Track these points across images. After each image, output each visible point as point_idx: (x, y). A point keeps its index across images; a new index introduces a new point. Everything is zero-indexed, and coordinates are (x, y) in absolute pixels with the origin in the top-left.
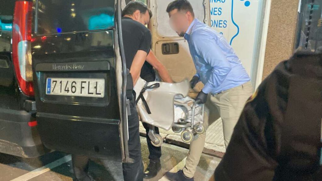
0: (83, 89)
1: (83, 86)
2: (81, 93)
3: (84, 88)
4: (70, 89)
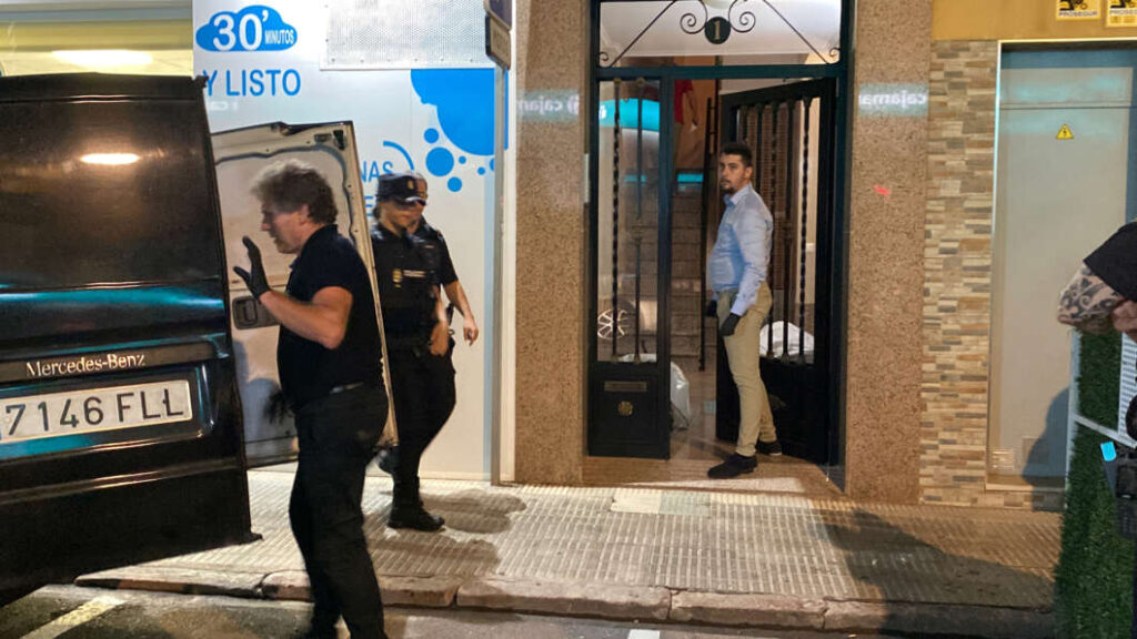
0: (124, 411)
1: (124, 405)
2: (121, 420)
4: (81, 417)
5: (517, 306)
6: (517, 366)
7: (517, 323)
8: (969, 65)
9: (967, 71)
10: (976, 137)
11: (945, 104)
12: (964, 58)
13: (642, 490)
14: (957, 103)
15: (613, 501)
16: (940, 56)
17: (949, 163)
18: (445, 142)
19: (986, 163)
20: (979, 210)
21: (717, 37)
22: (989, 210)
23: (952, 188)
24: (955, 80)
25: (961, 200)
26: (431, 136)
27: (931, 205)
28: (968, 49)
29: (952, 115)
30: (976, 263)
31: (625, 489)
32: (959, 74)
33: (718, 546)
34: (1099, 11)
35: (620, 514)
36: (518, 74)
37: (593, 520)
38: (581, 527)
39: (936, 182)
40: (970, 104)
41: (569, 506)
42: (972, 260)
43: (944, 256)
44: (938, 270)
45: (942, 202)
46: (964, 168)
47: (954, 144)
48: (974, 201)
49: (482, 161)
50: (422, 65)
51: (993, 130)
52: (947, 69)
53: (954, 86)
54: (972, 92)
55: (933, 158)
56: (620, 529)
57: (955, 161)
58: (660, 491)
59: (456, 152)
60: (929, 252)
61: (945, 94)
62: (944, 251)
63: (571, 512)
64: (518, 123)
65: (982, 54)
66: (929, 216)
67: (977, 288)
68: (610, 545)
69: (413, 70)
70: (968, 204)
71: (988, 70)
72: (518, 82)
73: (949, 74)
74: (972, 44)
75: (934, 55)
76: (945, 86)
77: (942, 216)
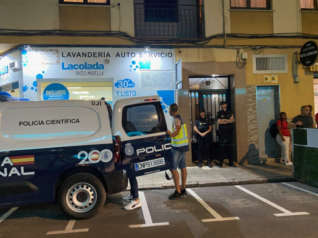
9: (252, 90)
10: (253, 101)
12: (251, 88)
14: (250, 95)
16: (248, 88)
18: (164, 104)
19: (256, 105)
21: (208, 84)
22: (256, 113)
23: (251, 110)
27: (248, 113)
29: (250, 97)
30: (255, 122)
32: (250, 91)
34: (270, 80)
39: (248, 109)
40: (252, 96)
42: (254, 122)
43: (250, 121)
44: (249, 123)
46: (252, 106)
47: (251, 102)
48: (254, 111)
51: (256, 100)
53: (250, 93)
54: (253, 94)
55: (247, 105)
57: (251, 105)
59: (166, 105)
60: (248, 121)
61: (248, 94)
65: (254, 87)
67: (256, 126)
69: (158, 91)
70: (253, 112)
71: (255, 90)
74: (252, 86)
75: (246, 88)
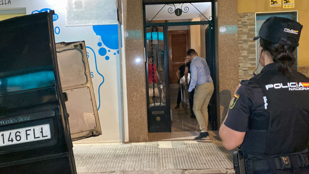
0: (28, 136)
1: (28, 133)
2: (27, 139)
3: (29, 134)
4: (14, 139)
5: (127, 92)
6: (128, 109)
7: (127, 97)
8: (248, 20)
9: (247, 21)
10: (251, 39)
11: (242, 30)
12: (246, 18)
13: (165, 142)
14: (245, 30)
15: (158, 145)
16: (241, 17)
17: (244, 46)
18: (104, 46)
19: (254, 46)
20: (252, 59)
21: (179, 14)
22: (255, 59)
23: (245, 53)
24: (244, 24)
25: (247, 56)
26: (100, 44)
27: (240, 58)
28: (247, 15)
29: (244, 33)
31: (160, 142)
32: (245, 22)
33: (192, 156)
34: (281, 4)
35: (162, 149)
36: (124, 26)
37: (155, 151)
38: (152, 154)
39: (241, 52)
40: (249, 30)
41: (147, 148)
42: (251, 72)
43: (244, 72)
44: (242, 76)
45: (243, 57)
46: (248, 48)
47: (245, 41)
48: (251, 57)
49: (115, 51)
50: (96, 24)
52: (242, 21)
53: (244, 25)
54: (249, 27)
55: (240, 45)
56: (163, 153)
58: (170, 141)
59: (107, 49)
60: (240, 71)
61: (242, 28)
62: (244, 70)
63: (148, 150)
64: (125, 40)
65: (251, 16)
66: (239, 61)
68: (162, 158)
69: (93, 26)
70: (249, 58)
71: (253, 21)
72: (124, 28)
73: (243, 22)
74: (248, 14)
75: (238, 17)
76: (242, 25)
77: (243, 61)
